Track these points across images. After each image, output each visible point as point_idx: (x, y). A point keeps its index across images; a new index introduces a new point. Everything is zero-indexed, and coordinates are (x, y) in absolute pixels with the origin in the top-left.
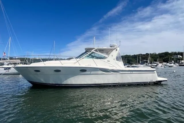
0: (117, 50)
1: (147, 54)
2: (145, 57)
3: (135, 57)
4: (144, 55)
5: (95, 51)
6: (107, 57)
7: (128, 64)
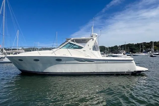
0: (93, 40)
1: (151, 42)
2: (150, 46)
3: (138, 45)
4: (148, 43)
5: (71, 41)
6: (83, 47)
7: (131, 53)
